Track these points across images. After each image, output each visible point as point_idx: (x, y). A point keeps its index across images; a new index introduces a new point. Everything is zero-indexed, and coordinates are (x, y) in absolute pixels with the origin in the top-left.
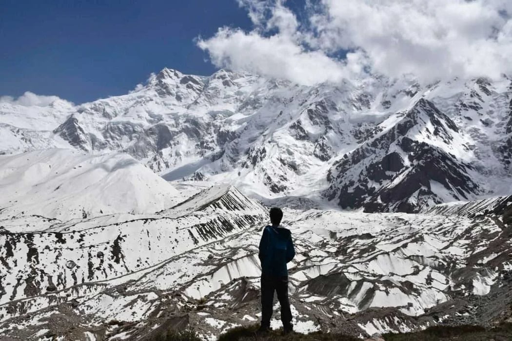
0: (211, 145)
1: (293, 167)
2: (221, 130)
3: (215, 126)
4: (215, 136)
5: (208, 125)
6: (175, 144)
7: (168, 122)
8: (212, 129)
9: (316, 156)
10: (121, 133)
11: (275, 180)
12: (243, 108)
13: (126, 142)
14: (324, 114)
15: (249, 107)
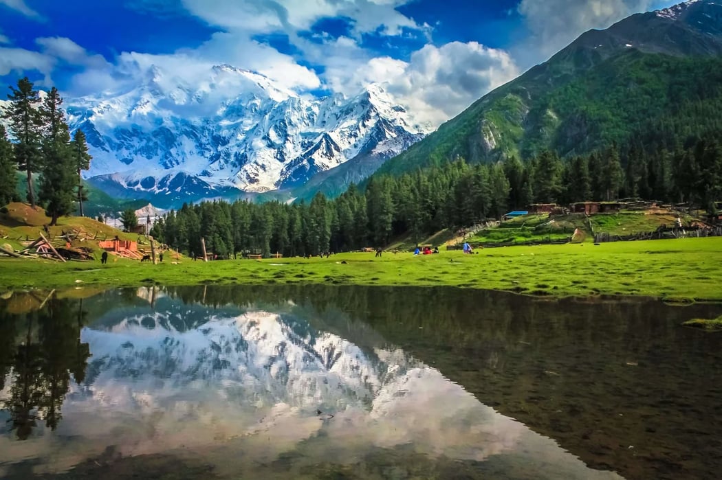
0: (208, 147)
1: (263, 167)
2: (214, 134)
3: (209, 130)
4: (210, 138)
5: (203, 128)
6: (179, 145)
7: (168, 124)
8: (206, 133)
9: (278, 159)
10: (131, 135)
11: (252, 176)
12: (229, 114)
13: (136, 143)
14: (284, 129)
15: (234, 114)
